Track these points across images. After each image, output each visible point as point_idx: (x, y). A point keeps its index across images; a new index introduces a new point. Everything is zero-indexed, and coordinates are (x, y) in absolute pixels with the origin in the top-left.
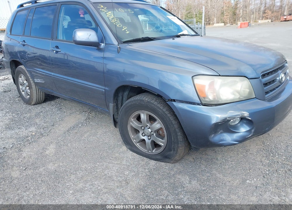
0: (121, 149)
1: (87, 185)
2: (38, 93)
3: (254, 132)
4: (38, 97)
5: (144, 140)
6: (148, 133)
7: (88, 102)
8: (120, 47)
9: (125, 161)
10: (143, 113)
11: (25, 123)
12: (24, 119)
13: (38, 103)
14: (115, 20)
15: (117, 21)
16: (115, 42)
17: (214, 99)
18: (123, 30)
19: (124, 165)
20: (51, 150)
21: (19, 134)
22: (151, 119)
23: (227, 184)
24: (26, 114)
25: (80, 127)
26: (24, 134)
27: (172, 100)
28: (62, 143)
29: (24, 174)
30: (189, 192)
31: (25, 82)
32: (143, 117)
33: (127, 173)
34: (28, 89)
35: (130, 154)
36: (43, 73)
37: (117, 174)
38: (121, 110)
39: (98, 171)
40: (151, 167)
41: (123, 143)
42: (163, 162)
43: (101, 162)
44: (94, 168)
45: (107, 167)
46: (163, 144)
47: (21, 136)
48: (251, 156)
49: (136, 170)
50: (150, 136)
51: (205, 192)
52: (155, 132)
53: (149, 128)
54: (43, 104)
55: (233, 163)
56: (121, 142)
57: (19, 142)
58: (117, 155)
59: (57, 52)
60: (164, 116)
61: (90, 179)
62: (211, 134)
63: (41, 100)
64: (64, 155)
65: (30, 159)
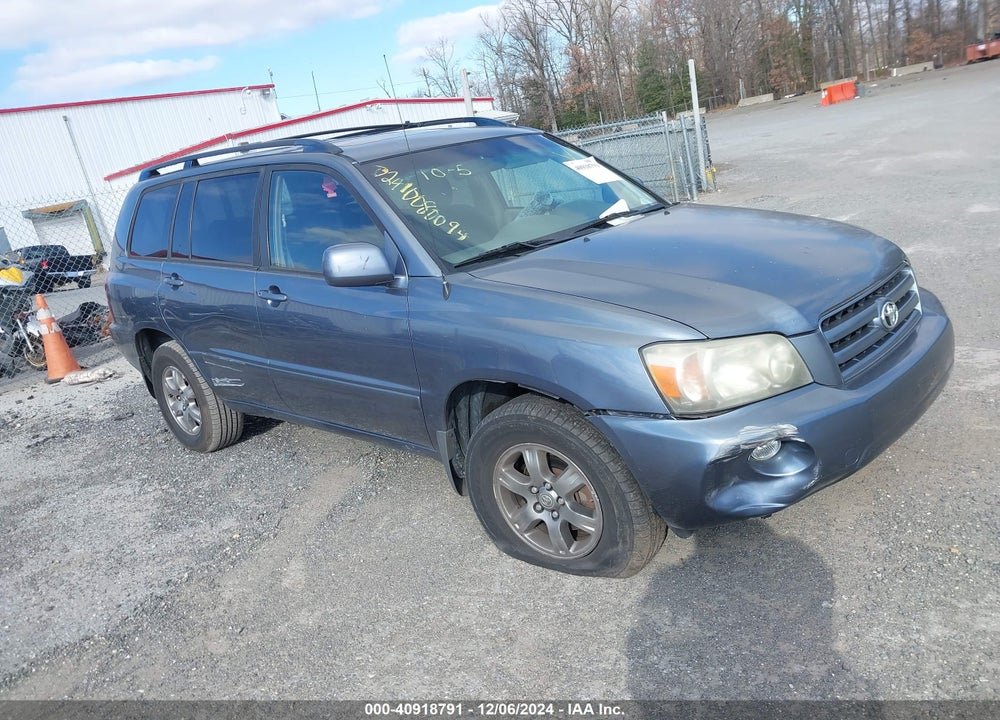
0: (483, 555)
1: (409, 655)
2: (223, 416)
3: (821, 473)
4: (224, 427)
5: (542, 522)
6: (549, 503)
7: (375, 431)
8: (447, 284)
9: (498, 584)
10: (529, 450)
11: (204, 507)
12: (197, 498)
13: (226, 444)
14: (427, 208)
15: (430, 210)
16: (434, 270)
17: (704, 398)
18: (450, 232)
19: (496, 595)
20: (295, 575)
21: (195, 540)
22: (553, 464)
23: (772, 615)
24: (199, 480)
25: (360, 503)
26: (210, 539)
27: (597, 410)
28: (320, 554)
29: (242, 644)
30: (672, 646)
31: (183, 388)
32: (532, 459)
33: (506, 614)
34: (194, 407)
35: (509, 563)
36: (237, 361)
37: (481, 619)
38: (471, 447)
39: (431, 616)
40: (569, 592)
41: (487, 536)
42: (599, 576)
43: (435, 594)
44: (420, 611)
45: (452, 606)
46: (593, 529)
47: (204, 546)
48: (838, 537)
49: (529, 605)
50: (555, 509)
51: (713, 641)
52: (568, 497)
53: (551, 489)
54: (239, 446)
55: (790, 559)
56: (479, 534)
57: (205, 564)
58: (474, 570)
59: (276, 303)
60: (585, 454)
61: (414, 640)
62: (710, 490)
63: (234, 433)
64: (333, 586)
65: (246, 606)
